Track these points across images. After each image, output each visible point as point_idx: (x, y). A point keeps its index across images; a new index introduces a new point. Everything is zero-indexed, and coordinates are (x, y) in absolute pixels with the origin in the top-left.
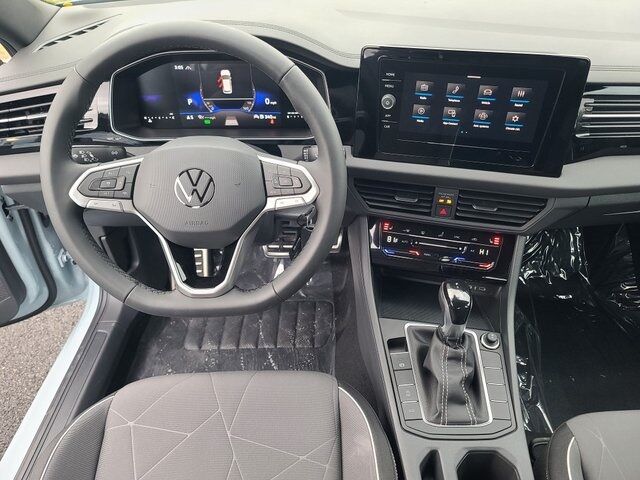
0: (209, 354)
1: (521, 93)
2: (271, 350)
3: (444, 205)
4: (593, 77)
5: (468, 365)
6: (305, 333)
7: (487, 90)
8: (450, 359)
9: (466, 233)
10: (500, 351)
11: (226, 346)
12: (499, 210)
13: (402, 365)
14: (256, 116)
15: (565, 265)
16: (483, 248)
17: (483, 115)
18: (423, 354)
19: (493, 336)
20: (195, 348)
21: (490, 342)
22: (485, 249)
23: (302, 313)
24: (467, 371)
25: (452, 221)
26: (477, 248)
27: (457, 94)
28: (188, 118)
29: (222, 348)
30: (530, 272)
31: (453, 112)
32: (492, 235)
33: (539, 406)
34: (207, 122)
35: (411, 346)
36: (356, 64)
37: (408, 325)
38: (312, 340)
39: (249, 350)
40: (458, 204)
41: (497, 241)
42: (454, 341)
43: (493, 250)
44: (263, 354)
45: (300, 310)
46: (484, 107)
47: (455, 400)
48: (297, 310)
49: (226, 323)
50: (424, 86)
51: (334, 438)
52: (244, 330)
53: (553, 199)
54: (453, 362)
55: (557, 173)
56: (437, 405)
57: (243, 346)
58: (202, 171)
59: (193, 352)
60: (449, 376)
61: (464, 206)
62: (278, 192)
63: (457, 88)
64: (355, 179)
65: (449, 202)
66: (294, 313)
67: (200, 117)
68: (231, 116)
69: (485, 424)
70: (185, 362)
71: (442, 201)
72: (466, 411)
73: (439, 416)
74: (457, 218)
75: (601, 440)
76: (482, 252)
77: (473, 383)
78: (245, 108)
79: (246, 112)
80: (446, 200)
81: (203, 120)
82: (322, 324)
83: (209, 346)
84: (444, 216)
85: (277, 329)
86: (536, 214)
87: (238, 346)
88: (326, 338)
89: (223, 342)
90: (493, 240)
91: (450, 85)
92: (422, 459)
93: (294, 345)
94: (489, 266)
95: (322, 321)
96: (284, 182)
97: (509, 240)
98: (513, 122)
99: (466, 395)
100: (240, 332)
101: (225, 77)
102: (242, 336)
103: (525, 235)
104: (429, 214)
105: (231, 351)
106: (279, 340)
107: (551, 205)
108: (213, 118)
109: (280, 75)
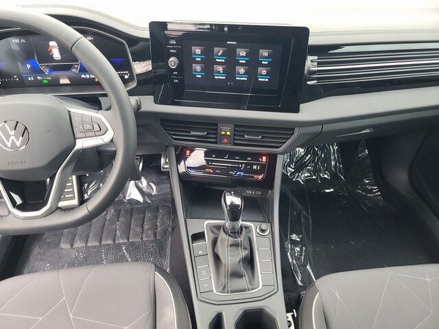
0: (78, 250)
1: (266, 54)
2: (124, 244)
3: (225, 135)
4: (312, 41)
5: (245, 249)
6: (150, 229)
7: (242, 53)
8: (231, 246)
9: (243, 155)
10: (270, 236)
11: (93, 243)
12: (263, 137)
13: (201, 252)
14: (83, 76)
15: (328, 169)
16: (255, 164)
17: (242, 70)
18: (215, 242)
19: (264, 226)
20: (68, 246)
21: (263, 231)
22: (257, 165)
23: (148, 215)
24: (245, 253)
25: (233, 147)
26: (252, 165)
27: (221, 56)
28: (30, 79)
29: (89, 245)
30: (306, 175)
31: (220, 69)
32: (261, 155)
33: (308, 267)
34: (46, 82)
35: (208, 237)
36: (146, 34)
37: (207, 222)
38: (155, 235)
39: (108, 245)
40: (235, 135)
41: (264, 159)
42: (235, 233)
43: (263, 166)
44: (119, 247)
45: (147, 213)
46: (242, 65)
47: (236, 275)
48: (144, 213)
49: (92, 226)
50: (198, 51)
51: (151, 310)
52: (105, 230)
53: (298, 128)
54: (233, 248)
55: (297, 110)
56: (223, 280)
57: (104, 242)
58: (17, 122)
59: (66, 249)
60: (232, 258)
61: (240, 136)
62: (83, 135)
63: (221, 51)
64: (161, 120)
65: (228, 133)
66: (142, 215)
67: (39, 78)
68: (64, 77)
69: (256, 290)
70: (60, 258)
71: (223, 133)
72: (243, 283)
73: (225, 287)
74: (235, 144)
75: (337, 293)
76: (255, 167)
77: (250, 261)
78: (74, 70)
79: (75, 73)
80: (226, 132)
81: (41, 80)
82: (163, 222)
83: (79, 244)
84: (226, 143)
85: (130, 228)
86: (288, 138)
87: (100, 242)
88: (165, 232)
89: (90, 240)
90: (262, 158)
91: (216, 49)
92: (211, 320)
93: (142, 238)
94: (260, 177)
95: (162, 220)
96: (88, 127)
97: (273, 158)
98: (263, 74)
99: (243, 271)
100: (102, 232)
101: (53, 47)
102: (104, 235)
103: (283, 153)
104: (216, 143)
105: (95, 247)
106: (131, 236)
107: (297, 132)
108: (49, 78)
109: (70, 46)
